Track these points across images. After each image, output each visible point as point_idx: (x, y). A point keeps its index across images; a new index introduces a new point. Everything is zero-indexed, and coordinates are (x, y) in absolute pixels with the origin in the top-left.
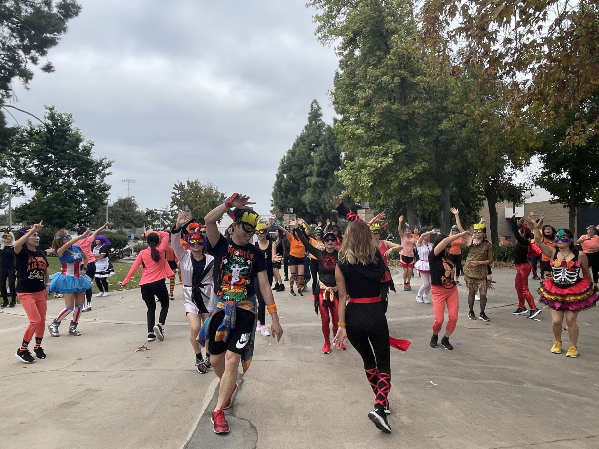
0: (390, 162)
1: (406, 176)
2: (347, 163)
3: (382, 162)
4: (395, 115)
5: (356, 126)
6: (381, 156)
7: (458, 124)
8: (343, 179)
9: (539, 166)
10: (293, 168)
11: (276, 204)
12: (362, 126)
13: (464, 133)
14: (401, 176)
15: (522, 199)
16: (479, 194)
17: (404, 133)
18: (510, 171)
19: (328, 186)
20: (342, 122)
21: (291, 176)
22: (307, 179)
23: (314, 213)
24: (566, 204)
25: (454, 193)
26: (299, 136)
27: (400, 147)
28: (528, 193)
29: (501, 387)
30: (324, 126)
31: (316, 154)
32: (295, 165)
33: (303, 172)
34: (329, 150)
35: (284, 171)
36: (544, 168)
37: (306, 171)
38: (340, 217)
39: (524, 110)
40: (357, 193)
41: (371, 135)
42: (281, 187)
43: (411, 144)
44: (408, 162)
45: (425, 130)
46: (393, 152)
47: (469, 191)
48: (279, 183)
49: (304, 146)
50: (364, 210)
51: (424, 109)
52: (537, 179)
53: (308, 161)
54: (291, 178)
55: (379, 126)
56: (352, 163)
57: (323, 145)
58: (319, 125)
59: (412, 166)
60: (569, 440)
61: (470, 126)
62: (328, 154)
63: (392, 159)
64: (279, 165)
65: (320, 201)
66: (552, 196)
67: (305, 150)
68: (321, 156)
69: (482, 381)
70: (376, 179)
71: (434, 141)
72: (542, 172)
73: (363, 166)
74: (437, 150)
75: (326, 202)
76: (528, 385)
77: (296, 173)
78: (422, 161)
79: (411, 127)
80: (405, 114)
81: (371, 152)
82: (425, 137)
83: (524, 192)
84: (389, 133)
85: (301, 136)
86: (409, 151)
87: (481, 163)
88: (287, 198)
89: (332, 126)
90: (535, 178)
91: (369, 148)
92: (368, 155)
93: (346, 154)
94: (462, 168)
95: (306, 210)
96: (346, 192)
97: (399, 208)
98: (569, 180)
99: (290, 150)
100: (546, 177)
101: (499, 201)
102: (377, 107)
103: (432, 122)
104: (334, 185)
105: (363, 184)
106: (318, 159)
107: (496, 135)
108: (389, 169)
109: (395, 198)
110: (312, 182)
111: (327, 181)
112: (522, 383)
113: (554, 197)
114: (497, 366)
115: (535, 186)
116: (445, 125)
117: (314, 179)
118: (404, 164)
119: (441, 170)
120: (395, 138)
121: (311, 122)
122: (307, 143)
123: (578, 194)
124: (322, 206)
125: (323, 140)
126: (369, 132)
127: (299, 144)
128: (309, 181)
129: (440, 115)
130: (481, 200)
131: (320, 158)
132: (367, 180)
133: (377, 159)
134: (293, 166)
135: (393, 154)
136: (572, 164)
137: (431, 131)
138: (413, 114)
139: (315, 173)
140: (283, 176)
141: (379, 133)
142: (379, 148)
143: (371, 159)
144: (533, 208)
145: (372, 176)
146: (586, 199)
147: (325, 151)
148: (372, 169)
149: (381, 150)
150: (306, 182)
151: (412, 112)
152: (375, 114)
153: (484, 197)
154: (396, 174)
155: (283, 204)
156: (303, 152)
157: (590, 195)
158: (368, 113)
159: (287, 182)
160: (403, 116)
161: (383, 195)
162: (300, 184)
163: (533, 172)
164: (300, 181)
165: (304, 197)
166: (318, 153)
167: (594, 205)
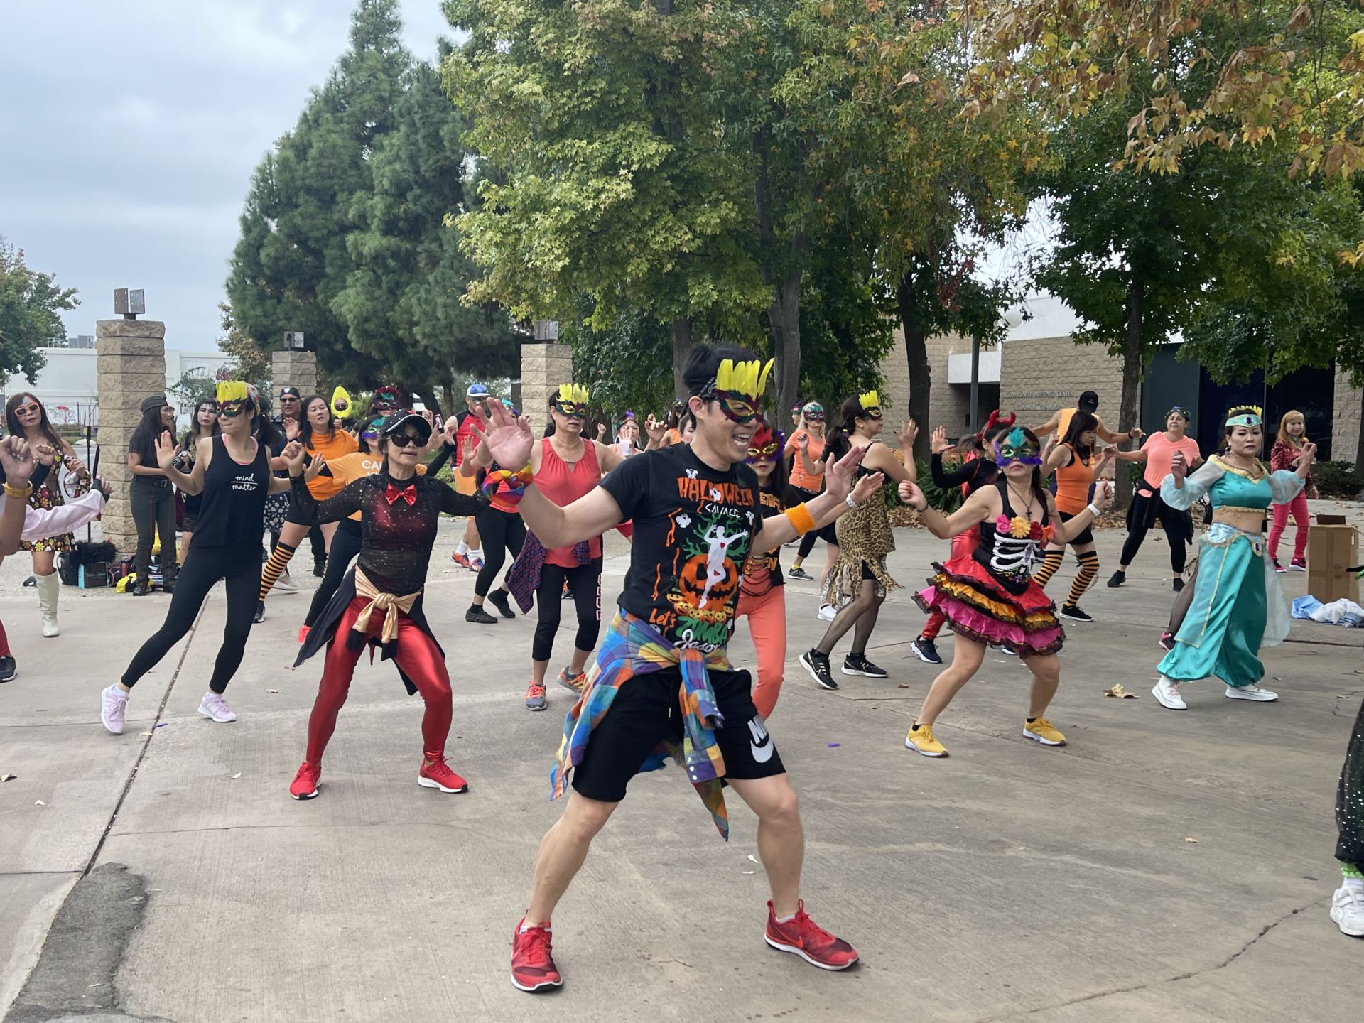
0: (623, 196)
1: (673, 242)
2: (487, 189)
3: (598, 192)
4: (639, 43)
5: (515, 68)
6: (597, 175)
7: (830, 86)
8: (473, 241)
9: (1048, 230)
10: (301, 201)
11: (243, 318)
12: (534, 70)
13: (845, 115)
14: (657, 241)
15: (1000, 328)
16: (882, 308)
17: (669, 104)
18: (969, 243)
19: (422, 265)
20: (470, 52)
21: (295, 226)
22: (350, 238)
23: (375, 354)
24: (1116, 344)
25: (810, 302)
26: (322, 88)
27: (652, 149)
28: (1015, 310)
29: (945, 861)
30: (406, 65)
31: (381, 156)
32: (309, 190)
33: (336, 217)
34: (422, 145)
35: (270, 207)
36: (1062, 238)
37: (346, 213)
38: (460, 370)
39: (1018, 56)
40: (517, 291)
41: (564, 104)
42: (260, 265)
43: (688, 141)
44: (679, 199)
45: (731, 99)
46: (633, 163)
47: (853, 301)
48: (253, 250)
49: (337, 128)
50: (542, 347)
51: (728, 33)
52: (1042, 268)
53: (353, 180)
54: (293, 234)
55: (589, 75)
56: (502, 193)
57: (403, 128)
58: (391, 60)
59: (691, 211)
60: (1128, 990)
61: (863, 96)
62: (421, 161)
63: (629, 186)
64: (250, 187)
65: (394, 316)
66: (1081, 320)
67: (339, 142)
68: (397, 166)
69: (892, 846)
70: (580, 251)
71: (757, 136)
72: (1056, 249)
73: (537, 204)
74: (764, 168)
75: (415, 319)
76: (1018, 851)
77: (312, 216)
78: (722, 197)
79: (690, 86)
80: (672, 43)
81: (566, 160)
82: (730, 121)
83: (1006, 307)
84: (621, 102)
85: (327, 90)
86: (682, 164)
87: (891, 214)
88: (279, 301)
89: (436, 66)
90: (1036, 265)
91: (558, 147)
92: (553, 167)
93: (480, 164)
94: (837, 227)
95: (347, 344)
96: (482, 287)
97: (649, 346)
98: (1127, 275)
99: (288, 137)
100: (1066, 264)
101: (936, 332)
102: (586, 10)
103: (754, 74)
104: (442, 263)
105: (539, 263)
106: (388, 174)
107: (938, 129)
108: (620, 219)
109: (636, 311)
110: (366, 250)
111: (419, 249)
112: (1003, 845)
113: (1085, 322)
114: (935, 804)
115: (1037, 289)
116: (790, 87)
117: (373, 241)
118: (665, 203)
119: (776, 231)
120: (639, 120)
121: (364, 47)
122: (349, 116)
123: (1148, 316)
124: (400, 333)
125: (403, 110)
126: (558, 91)
127: (319, 117)
128: (355, 245)
129: (776, 53)
130: (886, 327)
131: (394, 172)
132: (550, 250)
133: (584, 182)
134: (302, 193)
135: (633, 168)
136: (1137, 228)
137: (749, 104)
138: (696, 46)
139: (376, 221)
140: (266, 224)
141: (589, 99)
142: (590, 147)
143: (564, 181)
144: (1025, 356)
145: (567, 237)
146: (1168, 333)
147: (412, 147)
148: (566, 214)
149: (596, 154)
150: (345, 248)
151: (691, 38)
152: (578, 35)
153: (894, 317)
154: (640, 236)
155: (266, 322)
156: (334, 147)
157: (1180, 320)
158: (556, 30)
159: (278, 245)
160: (665, 50)
161: (601, 302)
162: (324, 257)
163: (1031, 247)
164: (326, 247)
165: (339, 298)
166: (387, 153)
167: (1187, 352)
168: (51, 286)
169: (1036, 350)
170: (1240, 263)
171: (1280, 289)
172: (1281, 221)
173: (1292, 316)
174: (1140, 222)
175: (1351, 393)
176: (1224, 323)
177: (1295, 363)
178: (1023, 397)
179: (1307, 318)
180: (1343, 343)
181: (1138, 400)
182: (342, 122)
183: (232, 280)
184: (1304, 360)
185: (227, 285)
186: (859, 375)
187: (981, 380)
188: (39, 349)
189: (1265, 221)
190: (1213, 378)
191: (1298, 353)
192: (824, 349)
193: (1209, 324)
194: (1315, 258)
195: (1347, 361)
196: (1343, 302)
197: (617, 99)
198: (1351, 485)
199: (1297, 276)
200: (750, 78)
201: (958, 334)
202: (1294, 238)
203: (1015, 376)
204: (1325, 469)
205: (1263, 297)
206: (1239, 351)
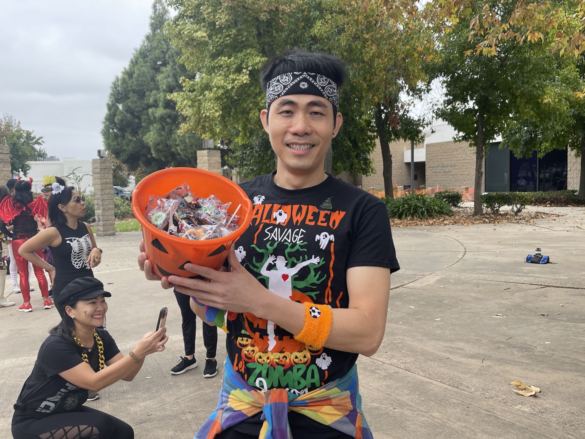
3: (234, 80)
5: (195, 26)
6: (234, 73)
9: (441, 92)
10: (131, 96)
13: (343, 40)
15: (422, 137)
16: (370, 130)
17: (267, 40)
21: (129, 107)
22: (150, 110)
23: (163, 159)
24: (472, 142)
26: (138, 49)
27: (259, 60)
28: (428, 128)
31: (163, 76)
32: (134, 91)
33: (146, 102)
34: (178, 70)
35: (119, 99)
36: (446, 95)
37: (149, 100)
40: (203, 127)
42: (115, 124)
45: (293, 36)
46: (249, 66)
47: (357, 127)
48: (112, 117)
49: (145, 65)
50: (206, 151)
52: (438, 109)
53: (152, 86)
54: (128, 110)
56: (191, 83)
57: (171, 63)
63: (248, 77)
64: (110, 91)
65: (170, 142)
66: (457, 131)
67: (146, 70)
68: (169, 80)
70: (226, 107)
72: (444, 100)
75: (177, 143)
77: (136, 102)
80: (265, 12)
83: (424, 127)
85: (141, 49)
87: (367, 86)
88: (124, 138)
90: (436, 108)
92: (214, 70)
95: (151, 155)
96: (186, 126)
98: (476, 111)
99: (125, 69)
100: (449, 107)
101: (394, 140)
106: (165, 83)
107: (385, 44)
108: (245, 92)
110: (157, 115)
113: (459, 133)
115: (437, 119)
116: (318, 29)
117: (160, 112)
120: (252, 47)
121: (155, 31)
122: (150, 60)
123: (486, 129)
124: (173, 149)
125: (170, 55)
126: (215, 35)
127: (138, 60)
128: (153, 113)
129: (312, 14)
130: (372, 138)
131: (168, 82)
132: (213, 108)
133: (226, 76)
134: (131, 93)
135: (249, 69)
136: (480, 89)
137: (301, 38)
138: (277, 13)
139: (161, 103)
140: (117, 106)
141: (228, 38)
142: (229, 60)
143: (218, 76)
144: (436, 149)
145: (221, 102)
146: (495, 136)
147: (174, 71)
148: (219, 91)
149: (232, 63)
150: (148, 115)
151: (274, 9)
152: (222, 9)
153: (375, 134)
154: (255, 100)
155: (118, 147)
156: (144, 73)
157: (500, 130)
158: (213, 8)
159: (122, 115)
160: (262, 15)
161: (242, 131)
162: (141, 119)
163: (433, 100)
164: (142, 115)
165: (146, 136)
166: (165, 74)
167: (504, 144)
168: (32, 136)
169: (440, 147)
170: (527, 103)
171: (545, 114)
172: (545, 83)
173: (551, 126)
174: (481, 86)
175: (575, 160)
176: (519, 132)
177: (551, 148)
178: (435, 167)
179: (558, 127)
180: (571, 138)
181: (483, 166)
182: (147, 62)
183: (104, 130)
184: (554, 146)
185: (102, 133)
186: (361, 160)
187: (415, 160)
188: (28, 162)
189: (538, 83)
190: (515, 156)
191: (552, 144)
192: (345, 149)
193: (513, 132)
194: (560, 99)
195: (573, 146)
196: (574, 119)
197: (242, 38)
198: (578, 200)
199: (553, 108)
200: (301, 26)
201: (403, 140)
202: (551, 90)
203: (432, 158)
204: (566, 194)
205: (537, 118)
206: (527, 143)
